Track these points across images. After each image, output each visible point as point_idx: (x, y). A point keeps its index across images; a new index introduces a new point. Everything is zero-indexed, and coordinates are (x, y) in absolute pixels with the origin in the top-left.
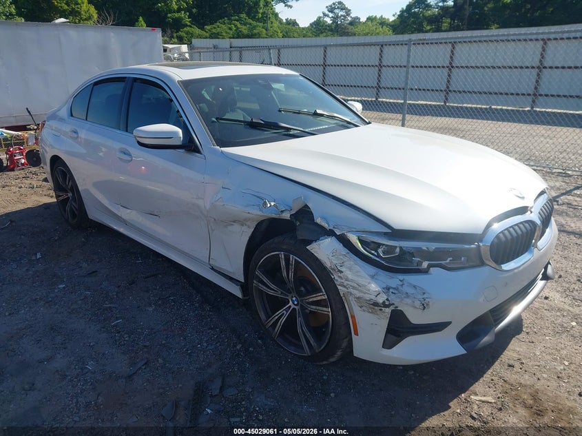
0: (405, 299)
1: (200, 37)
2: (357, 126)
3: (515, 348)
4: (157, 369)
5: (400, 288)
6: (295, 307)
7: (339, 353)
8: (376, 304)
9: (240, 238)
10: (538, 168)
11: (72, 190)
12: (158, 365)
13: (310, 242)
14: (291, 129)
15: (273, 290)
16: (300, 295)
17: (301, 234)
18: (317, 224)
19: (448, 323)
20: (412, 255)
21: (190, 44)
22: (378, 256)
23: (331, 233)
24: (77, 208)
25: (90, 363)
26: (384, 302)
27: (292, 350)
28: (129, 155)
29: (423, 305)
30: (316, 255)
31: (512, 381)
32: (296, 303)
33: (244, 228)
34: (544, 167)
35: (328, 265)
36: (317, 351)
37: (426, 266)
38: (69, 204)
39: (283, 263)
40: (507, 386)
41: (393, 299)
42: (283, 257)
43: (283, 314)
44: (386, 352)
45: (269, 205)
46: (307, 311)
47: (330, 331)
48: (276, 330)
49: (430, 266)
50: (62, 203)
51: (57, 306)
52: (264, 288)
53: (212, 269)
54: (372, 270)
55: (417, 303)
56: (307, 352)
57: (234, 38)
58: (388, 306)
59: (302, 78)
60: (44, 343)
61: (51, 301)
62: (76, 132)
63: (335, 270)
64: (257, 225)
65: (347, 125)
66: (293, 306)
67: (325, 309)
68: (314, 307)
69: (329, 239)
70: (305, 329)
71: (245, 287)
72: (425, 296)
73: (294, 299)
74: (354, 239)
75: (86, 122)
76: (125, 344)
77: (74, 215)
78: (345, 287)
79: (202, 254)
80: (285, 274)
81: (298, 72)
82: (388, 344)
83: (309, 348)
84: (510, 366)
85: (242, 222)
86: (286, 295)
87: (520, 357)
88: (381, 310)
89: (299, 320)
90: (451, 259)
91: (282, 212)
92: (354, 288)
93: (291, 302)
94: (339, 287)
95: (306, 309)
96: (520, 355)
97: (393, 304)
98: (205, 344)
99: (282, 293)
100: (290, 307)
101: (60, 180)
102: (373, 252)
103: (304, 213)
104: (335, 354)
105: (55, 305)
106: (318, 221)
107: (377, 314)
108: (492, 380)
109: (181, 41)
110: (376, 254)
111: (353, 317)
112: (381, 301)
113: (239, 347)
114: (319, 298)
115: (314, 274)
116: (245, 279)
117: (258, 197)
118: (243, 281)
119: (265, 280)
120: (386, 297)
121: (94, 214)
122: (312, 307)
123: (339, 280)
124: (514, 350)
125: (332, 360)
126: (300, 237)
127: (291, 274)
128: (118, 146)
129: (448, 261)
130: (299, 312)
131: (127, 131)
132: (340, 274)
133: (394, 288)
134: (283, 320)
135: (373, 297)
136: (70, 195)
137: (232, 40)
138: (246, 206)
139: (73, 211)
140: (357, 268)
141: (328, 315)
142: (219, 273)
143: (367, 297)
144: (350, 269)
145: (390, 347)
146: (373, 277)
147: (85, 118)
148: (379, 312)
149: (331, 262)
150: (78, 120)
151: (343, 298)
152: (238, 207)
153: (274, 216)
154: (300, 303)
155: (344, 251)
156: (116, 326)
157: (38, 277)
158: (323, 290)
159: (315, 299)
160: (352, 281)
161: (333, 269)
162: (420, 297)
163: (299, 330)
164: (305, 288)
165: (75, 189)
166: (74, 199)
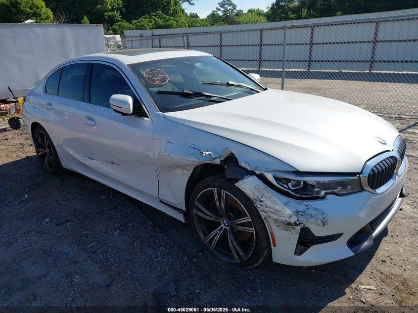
0: (310, 219)
1: (128, 29)
2: (258, 92)
3: (385, 248)
4: (127, 279)
5: (306, 211)
6: (226, 227)
7: (261, 260)
8: (289, 224)
9: (182, 179)
10: (381, 114)
11: (49, 147)
12: (127, 275)
13: (237, 180)
14: (212, 96)
15: (209, 216)
16: (229, 218)
17: (229, 174)
18: (241, 167)
19: (342, 234)
20: (314, 186)
21: (122, 34)
22: (289, 188)
23: (252, 173)
24: (53, 159)
25: (76, 277)
26: (295, 222)
27: (225, 259)
28: (93, 120)
29: (323, 222)
30: (242, 190)
31: (386, 273)
32: (226, 224)
33: (185, 171)
34: (385, 114)
35: (252, 196)
36: (245, 259)
37: (323, 194)
38: (47, 157)
39: (216, 196)
40: (383, 276)
41: (302, 219)
42: (216, 192)
43: (217, 233)
44: (297, 258)
45: (205, 155)
46: (235, 230)
47: (254, 244)
48: (212, 245)
49: (326, 194)
50: (41, 157)
51: (46, 235)
52: (202, 214)
53: (161, 201)
54: (285, 199)
55: (319, 222)
56: (237, 260)
57: (153, 29)
58: (298, 225)
59: (215, 58)
60: (39, 264)
61: (41, 231)
62: (50, 105)
63: (257, 200)
64: (194, 169)
65: (251, 92)
66: (224, 227)
67: (250, 229)
68: (242, 228)
69: (252, 178)
70: (235, 243)
71: (186, 214)
72: (324, 216)
73: (225, 222)
74: (270, 177)
75: (58, 97)
76: (100, 261)
77: (51, 166)
78: (265, 212)
79: (153, 191)
80: (218, 204)
81: (212, 54)
82: (298, 252)
83: (239, 257)
84: (383, 261)
85: (183, 167)
86: (218, 219)
87: (389, 254)
88: (293, 228)
89: (230, 237)
90: (341, 188)
91: (214, 159)
92: (272, 213)
93: (222, 224)
94: (261, 213)
95: (235, 228)
96: (389, 253)
97: (302, 223)
98: (160, 258)
99: (216, 218)
100: (222, 227)
101: (39, 140)
102: (285, 185)
103: (231, 159)
104: (259, 261)
105: (44, 234)
106: (242, 164)
107: (290, 231)
108: (372, 273)
109: (115, 32)
110: (287, 187)
111: (272, 234)
112: (293, 222)
113: (185, 258)
114: (245, 221)
115: (240, 203)
116: (186, 208)
117: (195, 148)
118: (185, 210)
119: (203, 209)
120: (297, 218)
121: (66, 164)
122: (240, 227)
123: (261, 207)
124: (384, 250)
125: (256, 265)
126: (228, 177)
127: (223, 204)
128: (84, 114)
129: (338, 190)
130: (229, 231)
131: (90, 103)
132: (261, 203)
133: (302, 212)
134: (217, 237)
135: (287, 219)
136: (47, 150)
137: (153, 30)
138: (186, 156)
139: (50, 162)
140: (274, 198)
141: (253, 233)
142: (166, 204)
143: (283, 219)
144: (269, 199)
145: (300, 254)
146: (286, 204)
147: (57, 94)
148: (292, 229)
149: (254, 195)
150: (51, 95)
151: (264, 220)
152: (179, 157)
153: (208, 162)
154: (230, 224)
155: (263, 186)
156: (92, 247)
157: (28, 213)
158: (248, 215)
159: (242, 222)
160: (271, 208)
161: (255, 199)
162: (321, 217)
163: (230, 245)
164: (233, 213)
165: (51, 146)
166: (51, 154)
